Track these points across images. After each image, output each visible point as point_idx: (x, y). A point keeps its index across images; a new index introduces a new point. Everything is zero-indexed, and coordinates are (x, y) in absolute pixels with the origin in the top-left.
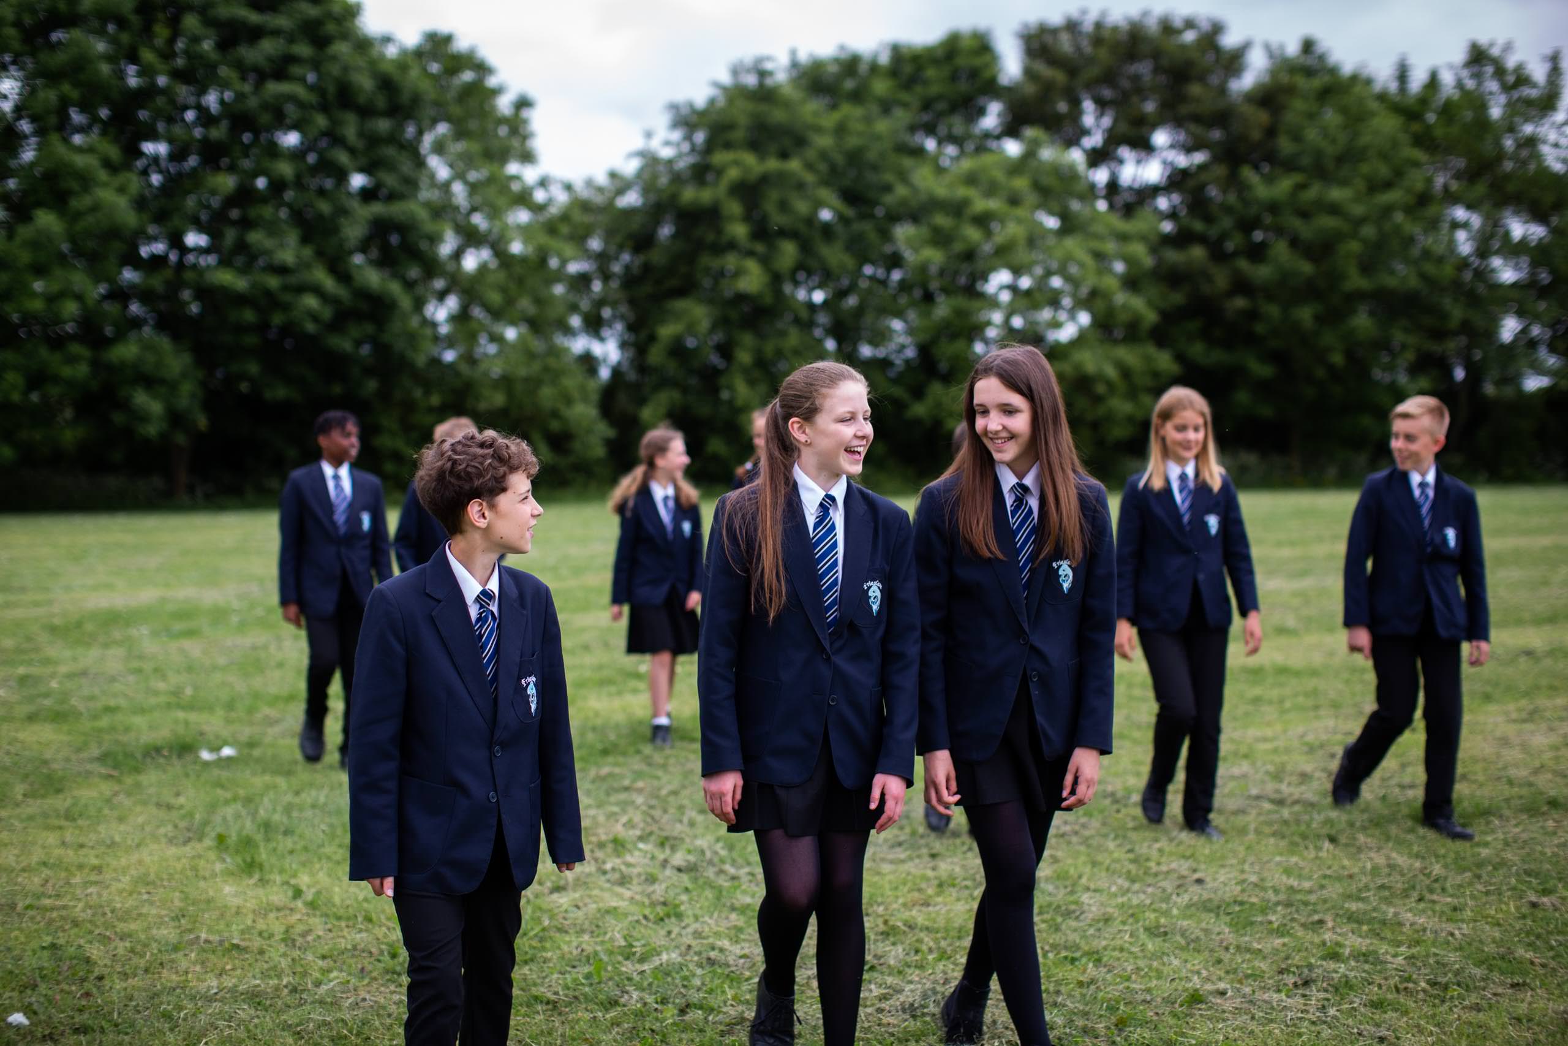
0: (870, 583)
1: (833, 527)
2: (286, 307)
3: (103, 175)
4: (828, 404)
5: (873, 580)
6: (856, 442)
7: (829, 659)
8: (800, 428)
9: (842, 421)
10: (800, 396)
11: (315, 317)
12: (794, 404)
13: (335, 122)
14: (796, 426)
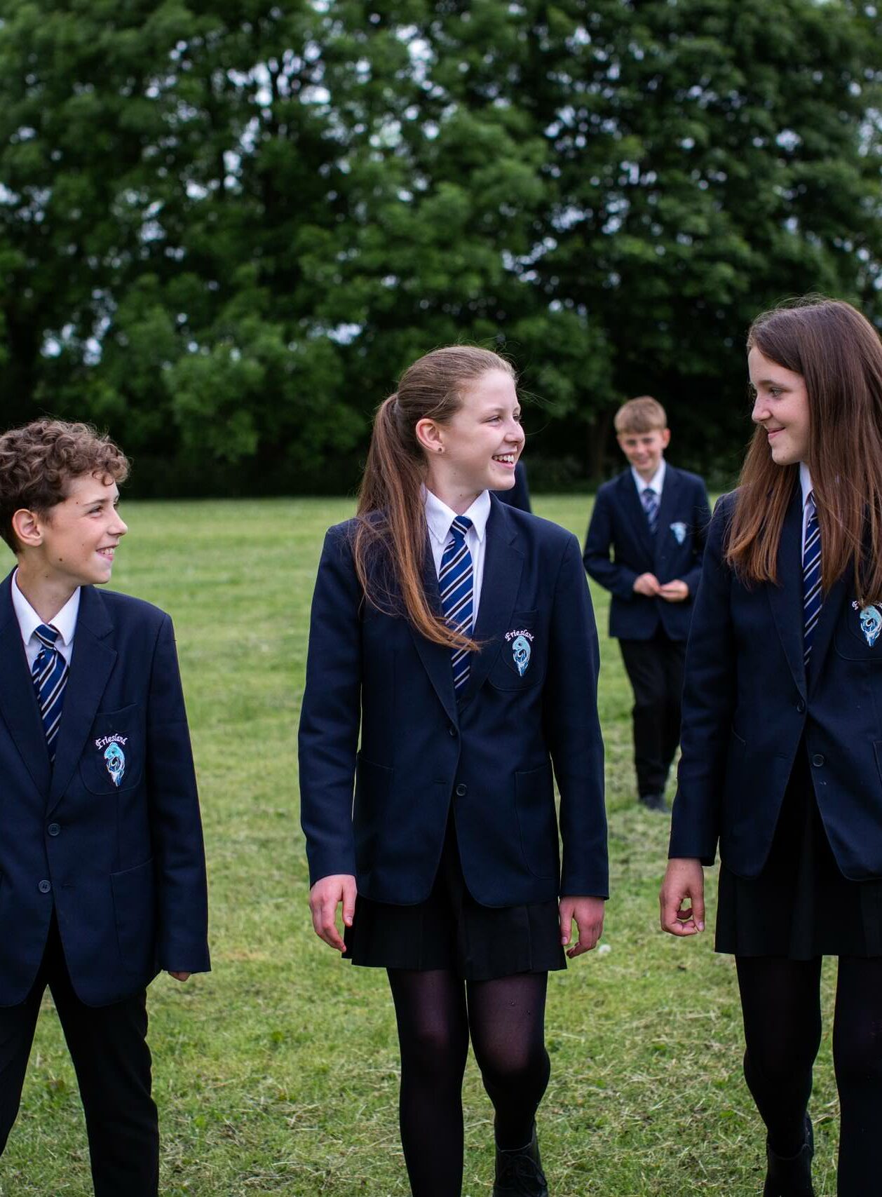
0: (516, 633)
1: (468, 560)
2: (699, 277)
3: (509, 144)
4: (468, 400)
5: (519, 629)
6: (505, 449)
7: (456, 736)
8: (431, 432)
9: (488, 420)
10: (431, 390)
11: (730, 289)
12: (422, 401)
13: (751, 77)
14: (426, 430)
